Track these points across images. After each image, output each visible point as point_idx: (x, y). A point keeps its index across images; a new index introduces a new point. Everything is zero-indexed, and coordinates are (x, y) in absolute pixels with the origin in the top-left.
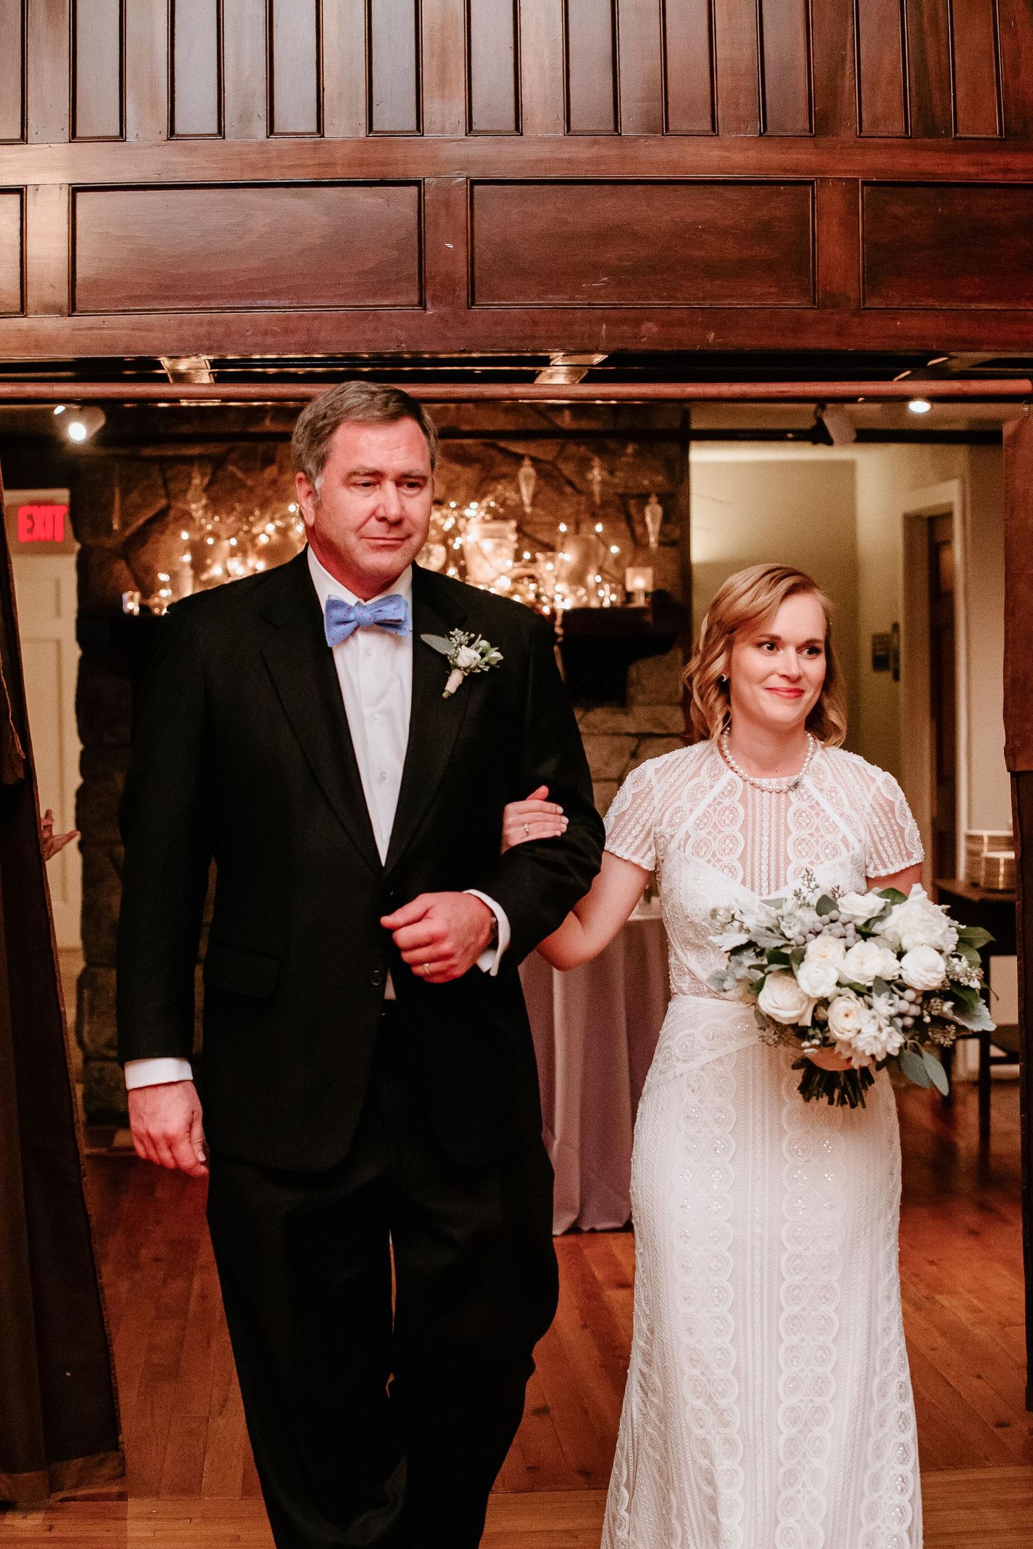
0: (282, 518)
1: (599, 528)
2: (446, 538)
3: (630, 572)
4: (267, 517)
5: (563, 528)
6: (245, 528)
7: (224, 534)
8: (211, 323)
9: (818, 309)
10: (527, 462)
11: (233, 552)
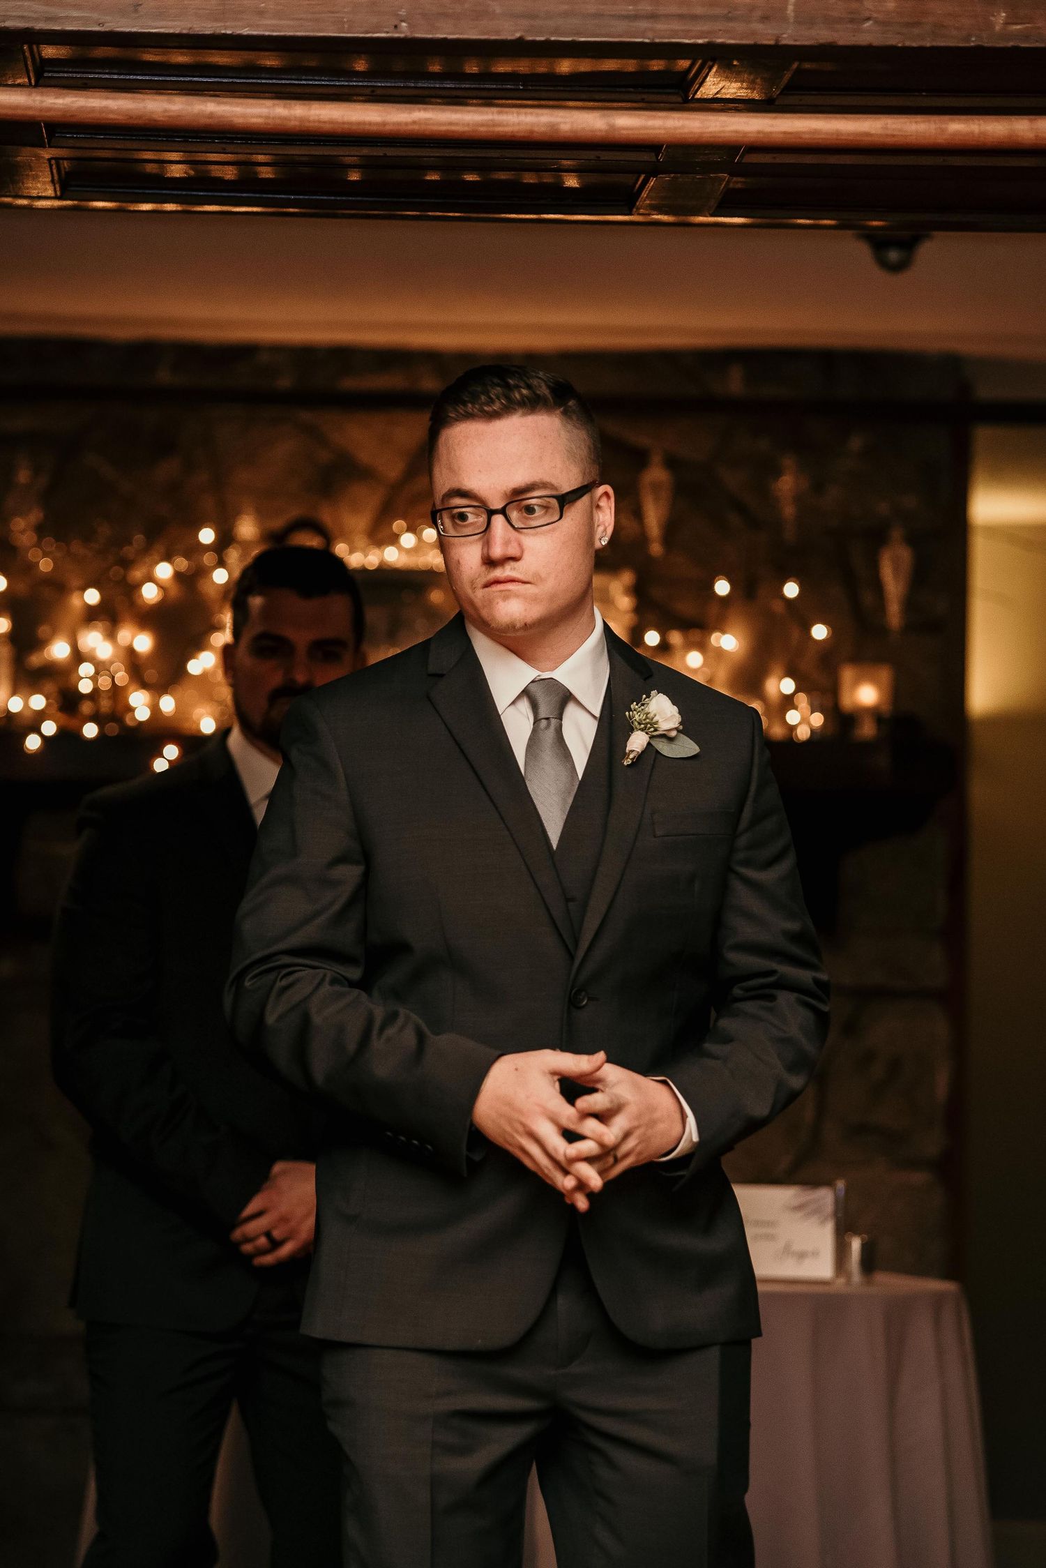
0: (187, 555)
1: (791, 590)
3: (847, 674)
4: (160, 548)
5: (722, 587)
6: (116, 571)
7: (75, 582)
10: (656, 459)
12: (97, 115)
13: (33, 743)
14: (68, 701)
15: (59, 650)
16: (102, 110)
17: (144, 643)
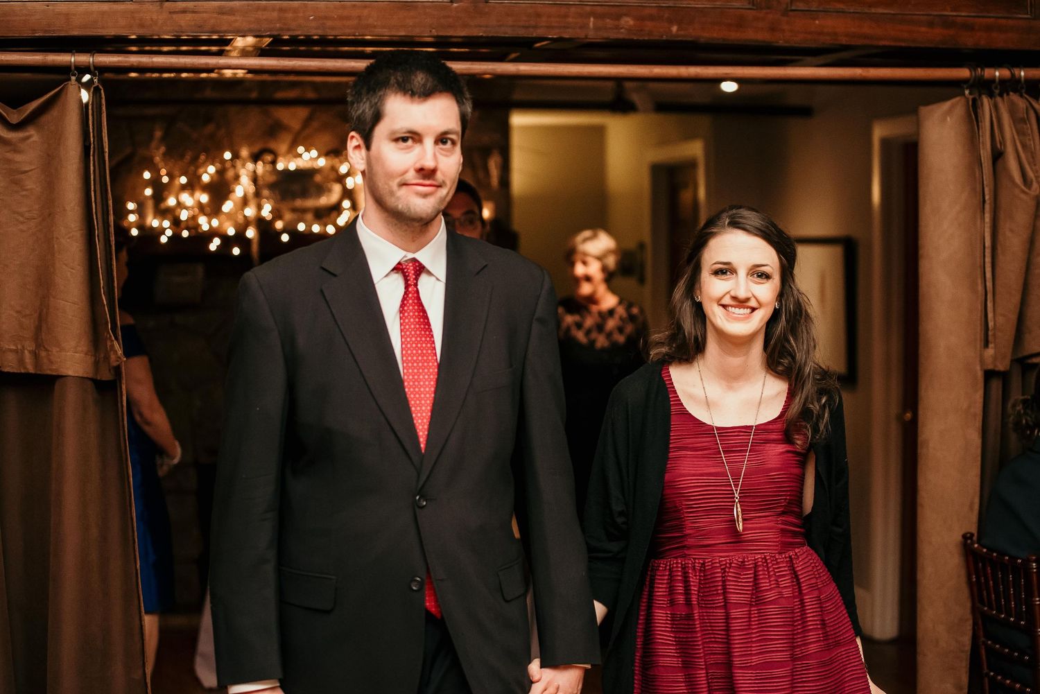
0: (220, 163)
2: (341, 179)
4: (210, 160)
6: (193, 170)
7: (177, 174)
8: (281, 10)
9: (757, 9)
11: (184, 188)
12: (306, 68)
13: (164, 239)
14: (176, 223)
15: (171, 202)
16: (308, 66)
17: (204, 198)
